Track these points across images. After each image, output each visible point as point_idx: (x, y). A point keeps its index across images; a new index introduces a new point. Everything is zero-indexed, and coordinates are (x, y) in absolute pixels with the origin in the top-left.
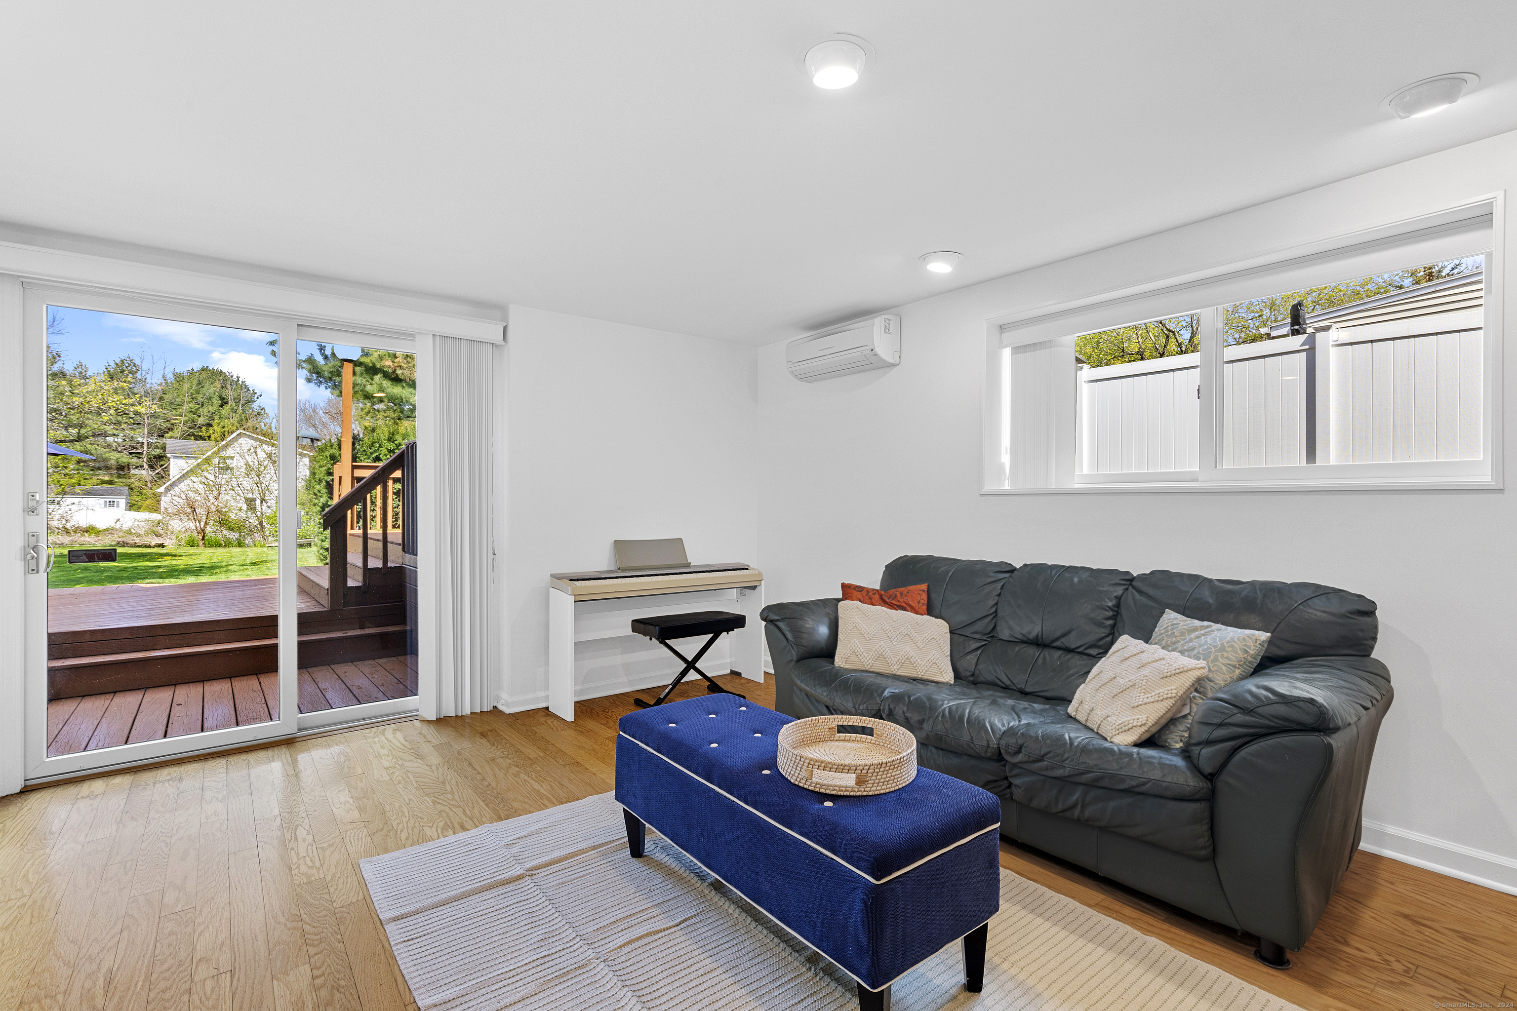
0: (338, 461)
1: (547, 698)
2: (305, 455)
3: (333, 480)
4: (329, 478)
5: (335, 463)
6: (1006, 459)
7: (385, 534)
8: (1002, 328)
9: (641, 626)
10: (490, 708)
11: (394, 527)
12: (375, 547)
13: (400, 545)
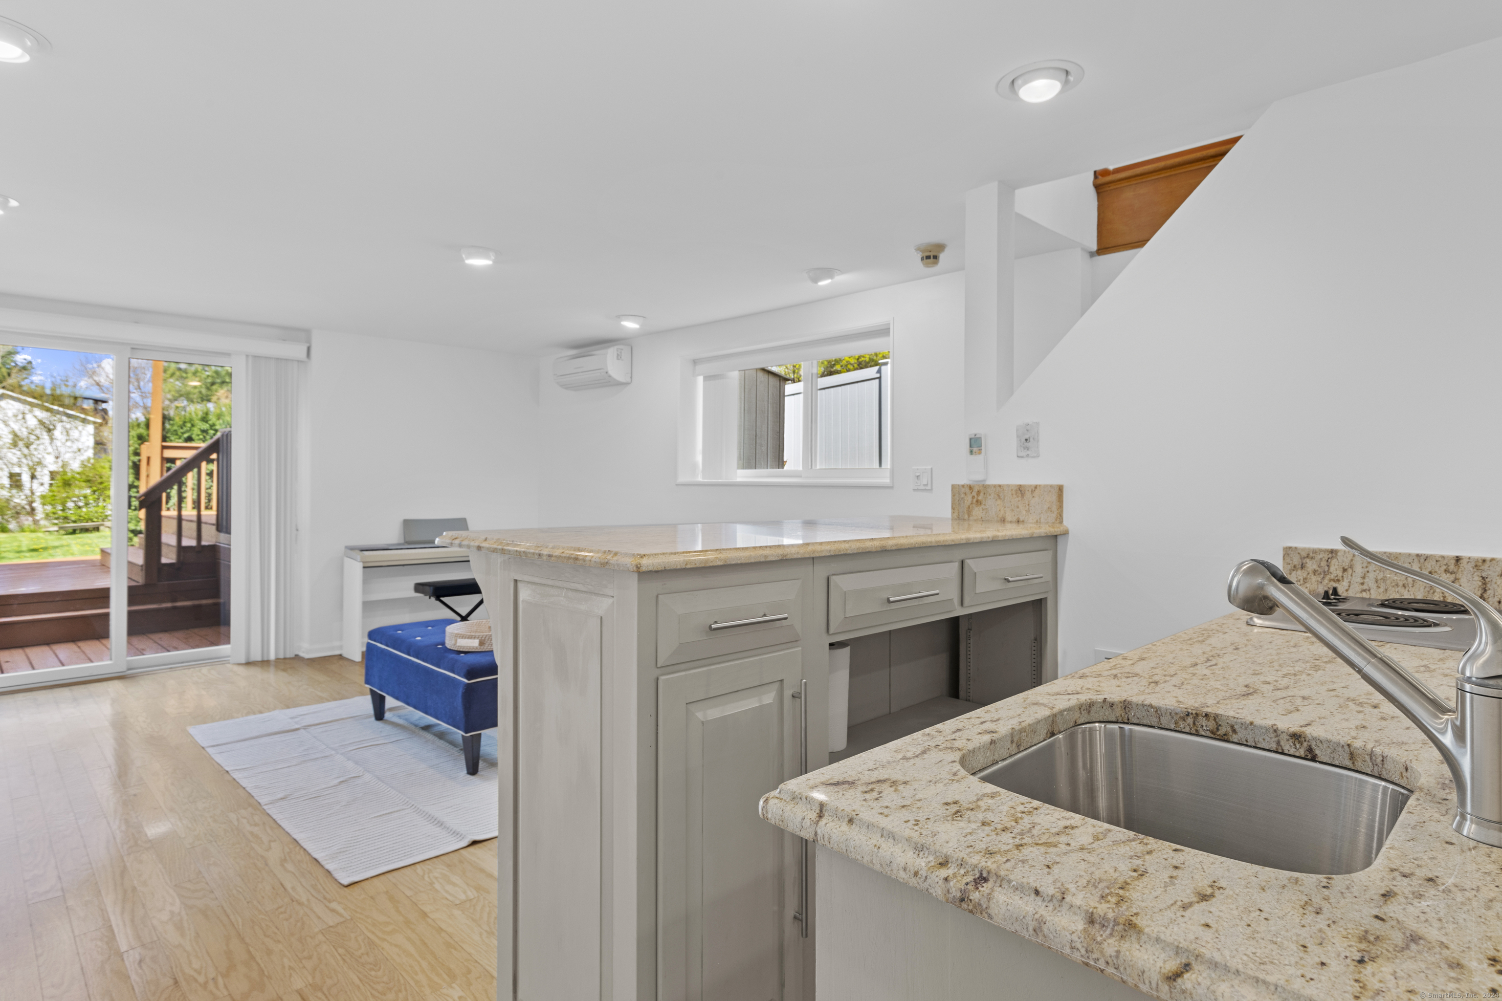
0: (145, 441)
1: (341, 647)
2: (89, 422)
3: (139, 461)
4: (136, 459)
5: (142, 443)
6: (699, 458)
7: (199, 516)
8: (695, 362)
9: (420, 588)
10: (292, 656)
11: (207, 508)
12: (189, 529)
13: (213, 525)
